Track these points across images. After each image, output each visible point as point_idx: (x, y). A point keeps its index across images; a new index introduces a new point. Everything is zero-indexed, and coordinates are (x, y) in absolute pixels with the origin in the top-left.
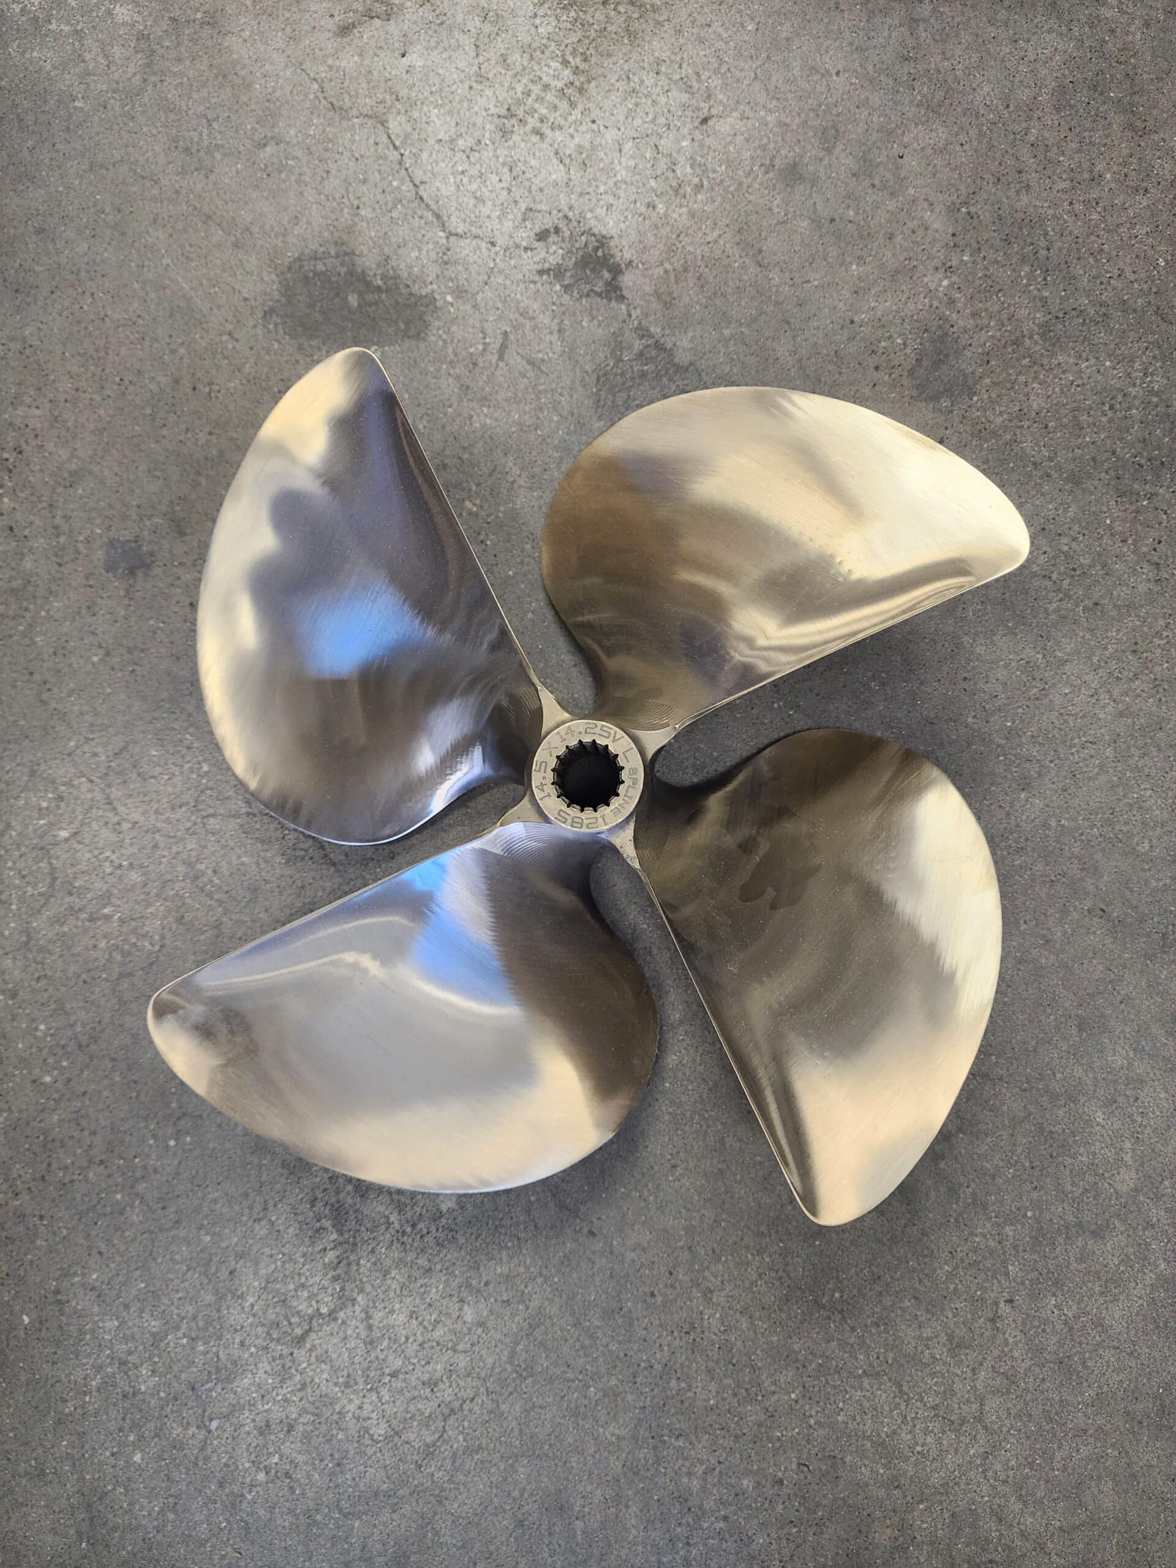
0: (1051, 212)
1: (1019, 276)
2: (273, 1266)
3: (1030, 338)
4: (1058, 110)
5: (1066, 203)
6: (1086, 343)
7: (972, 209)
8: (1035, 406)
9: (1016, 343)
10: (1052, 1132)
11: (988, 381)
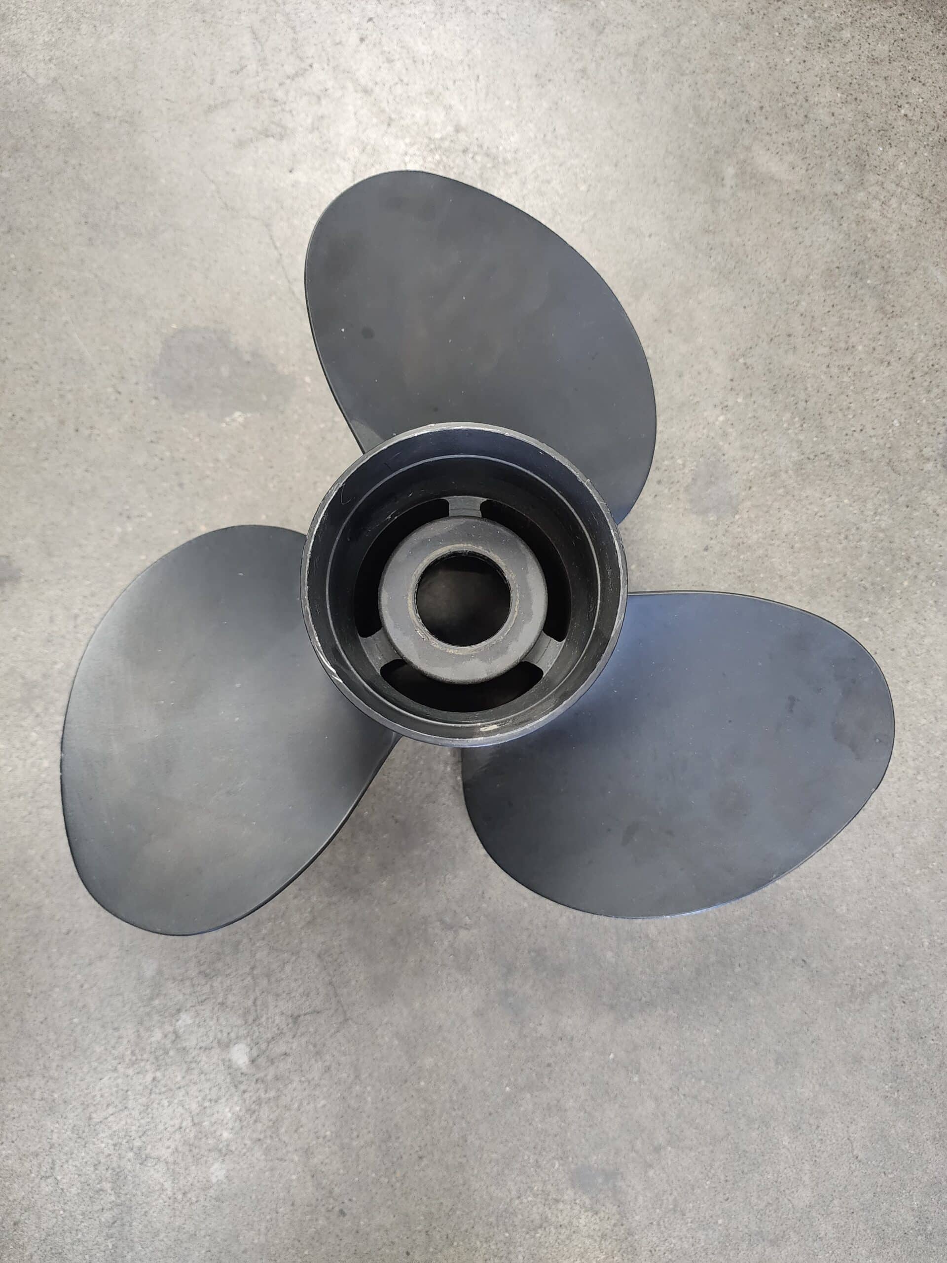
0: (811, 371)
1: (782, 420)
2: (54, 1220)
3: (786, 472)
4: (825, 288)
5: (825, 366)
6: (830, 482)
7: (749, 361)
8: (785, 529)
9: (775, 475)
10: (745, 1151)
11: (748, 504)
